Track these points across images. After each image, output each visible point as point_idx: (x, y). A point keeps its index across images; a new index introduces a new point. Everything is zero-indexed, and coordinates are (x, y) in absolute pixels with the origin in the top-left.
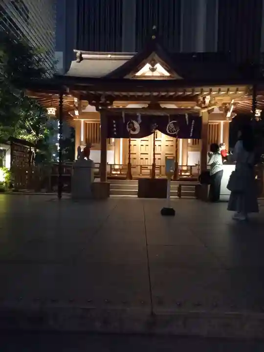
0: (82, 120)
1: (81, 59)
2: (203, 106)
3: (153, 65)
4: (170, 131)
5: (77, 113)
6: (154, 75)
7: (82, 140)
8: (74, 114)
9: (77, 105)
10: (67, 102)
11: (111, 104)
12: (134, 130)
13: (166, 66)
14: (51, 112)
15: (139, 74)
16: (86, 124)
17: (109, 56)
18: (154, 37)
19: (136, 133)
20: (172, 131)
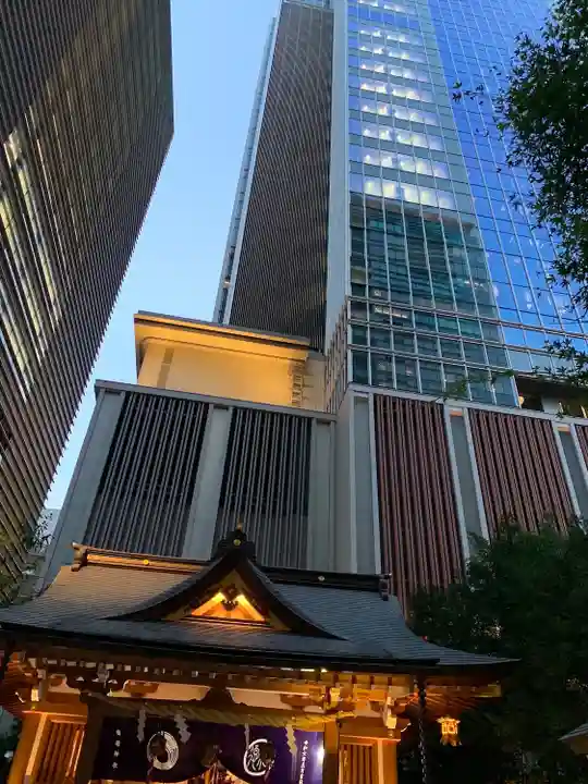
0: (44, 715)
1: (84, 563)
2: (327, 705)
3: (231, 596)
4: (250, 769)
5: (35, 695)
6: (232, 617)
7: (29, 771)
8: (28, 697)
11: (119, 687)
15: (199, 612)
16: (50, 725)
17: (146, 562)
18: (237, 542)
19: (169, 765)
20: (257, 768)
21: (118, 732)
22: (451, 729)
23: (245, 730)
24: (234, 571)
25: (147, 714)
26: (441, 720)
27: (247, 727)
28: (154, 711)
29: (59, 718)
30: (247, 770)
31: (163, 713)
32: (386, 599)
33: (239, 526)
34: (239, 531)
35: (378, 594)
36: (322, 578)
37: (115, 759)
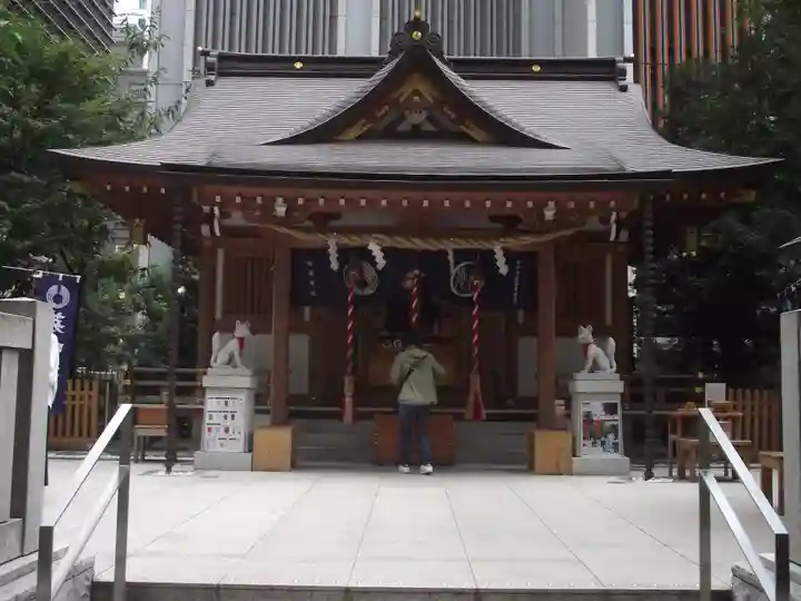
4: (459, 289)
12: (364, 284)
18: (417, 35)
19: (369, 291)
23: (447, 254)
24: (417, 75)
25: (337, 244)
27: (449, 250)
28: (345, 240)
30: (454, 291)
32: (624, 89)
33: (417, 13)
34: (417, 19)
35: (613, 84)
36: (536, 68)
37: (312, 288)
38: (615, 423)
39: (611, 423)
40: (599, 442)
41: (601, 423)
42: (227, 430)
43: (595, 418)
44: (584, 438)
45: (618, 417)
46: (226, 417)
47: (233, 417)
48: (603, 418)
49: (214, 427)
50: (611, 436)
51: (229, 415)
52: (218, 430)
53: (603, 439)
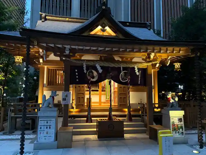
0: (46, 67)
2: (148, 60)
3: (104, 27)
4: (122, 80)
5: (41, 61)
6: (104, 34)
7: (45, 82)
8: (39, 62)
9: (41, 54)
10: (33, 51)
11: (74, 56)
12: (93, 77)
13: (113, 28)
14: (18, 60)
15: (93, 33)
16: (48, 70)
17: (67, 19)
18: (104, 7)
19: (94, 80)
20: (124, 79)
21: (76, 70)
22: (179, 66)
24: (104, 18)
25: (86, 64)
26: (174, 64)
27: (121, 67)
28: (88, 63)
29: (51, 67)
31: (92, 64)
32: (150, 30)
36: (128, 24)
37: (77, 79)
38: (182, 125)
39: (181, 125)
40: (177, 132)
41: (177, 125)
42: (47, 133)
43: (175, 124)
44: (172, 131)
45: (183, 123)
46: (47, 128)
47: (50, 128)
48: (178, 123)
49: (42, 132)
50: (181, 130)
51: (48, 127)
52: (43, 133)
53: (178, 131)
